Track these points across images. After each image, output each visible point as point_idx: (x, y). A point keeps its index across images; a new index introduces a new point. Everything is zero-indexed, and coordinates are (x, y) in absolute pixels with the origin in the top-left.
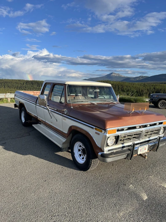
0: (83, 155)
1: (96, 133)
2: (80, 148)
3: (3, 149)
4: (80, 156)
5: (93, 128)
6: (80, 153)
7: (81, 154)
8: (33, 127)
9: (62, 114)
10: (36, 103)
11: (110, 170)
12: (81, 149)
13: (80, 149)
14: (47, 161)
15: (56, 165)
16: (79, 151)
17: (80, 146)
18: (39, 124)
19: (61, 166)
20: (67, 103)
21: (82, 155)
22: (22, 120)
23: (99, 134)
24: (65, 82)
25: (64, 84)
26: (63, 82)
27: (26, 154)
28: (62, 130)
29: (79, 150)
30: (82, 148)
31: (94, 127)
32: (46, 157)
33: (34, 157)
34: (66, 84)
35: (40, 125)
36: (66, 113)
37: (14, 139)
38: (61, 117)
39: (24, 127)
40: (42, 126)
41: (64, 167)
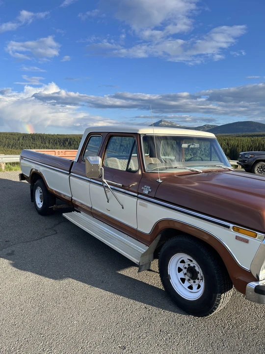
0: (189, 280)
1: (237, 238)
2: (181, 266)
3: (11, 267)
4: (184, 283)
5: (228, 227)
6: (181, 275)
7: (183, 277)
8: (65, 218)
9: (136, 195)
10: (70, 172)
11: (245, 310)
12: (185, 268)
13: (182, 268)
14: (110, 291)
15: (132, 301)
16: (179, 272)
17: (183, 262)
18: (75, 213)
19: (144, 305)
20: (145, 171)
21: (186, 280)
22: (37, 203)
23: (247, 241)
24: (138, 131)
25: (137, 134)
26: (131, 130)
27: (61, 278)
28: (135, 227)
29: (180, 270)
30: (187, 266)
31: (231, 225)
32: (103, 282)
33: (80, 284)
34: (140, 135)
35: (79, 213)
36: (146, 192)
37: (28, 243)
38: (135, 200)
39: (41, 217)
40: (82, 216)
41: (150, 307)
